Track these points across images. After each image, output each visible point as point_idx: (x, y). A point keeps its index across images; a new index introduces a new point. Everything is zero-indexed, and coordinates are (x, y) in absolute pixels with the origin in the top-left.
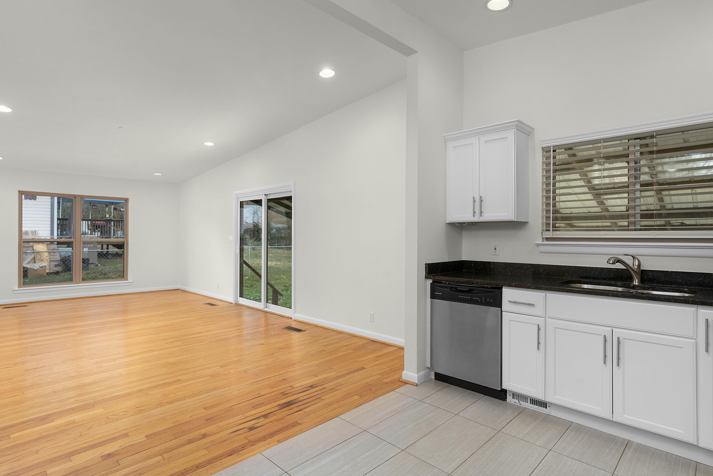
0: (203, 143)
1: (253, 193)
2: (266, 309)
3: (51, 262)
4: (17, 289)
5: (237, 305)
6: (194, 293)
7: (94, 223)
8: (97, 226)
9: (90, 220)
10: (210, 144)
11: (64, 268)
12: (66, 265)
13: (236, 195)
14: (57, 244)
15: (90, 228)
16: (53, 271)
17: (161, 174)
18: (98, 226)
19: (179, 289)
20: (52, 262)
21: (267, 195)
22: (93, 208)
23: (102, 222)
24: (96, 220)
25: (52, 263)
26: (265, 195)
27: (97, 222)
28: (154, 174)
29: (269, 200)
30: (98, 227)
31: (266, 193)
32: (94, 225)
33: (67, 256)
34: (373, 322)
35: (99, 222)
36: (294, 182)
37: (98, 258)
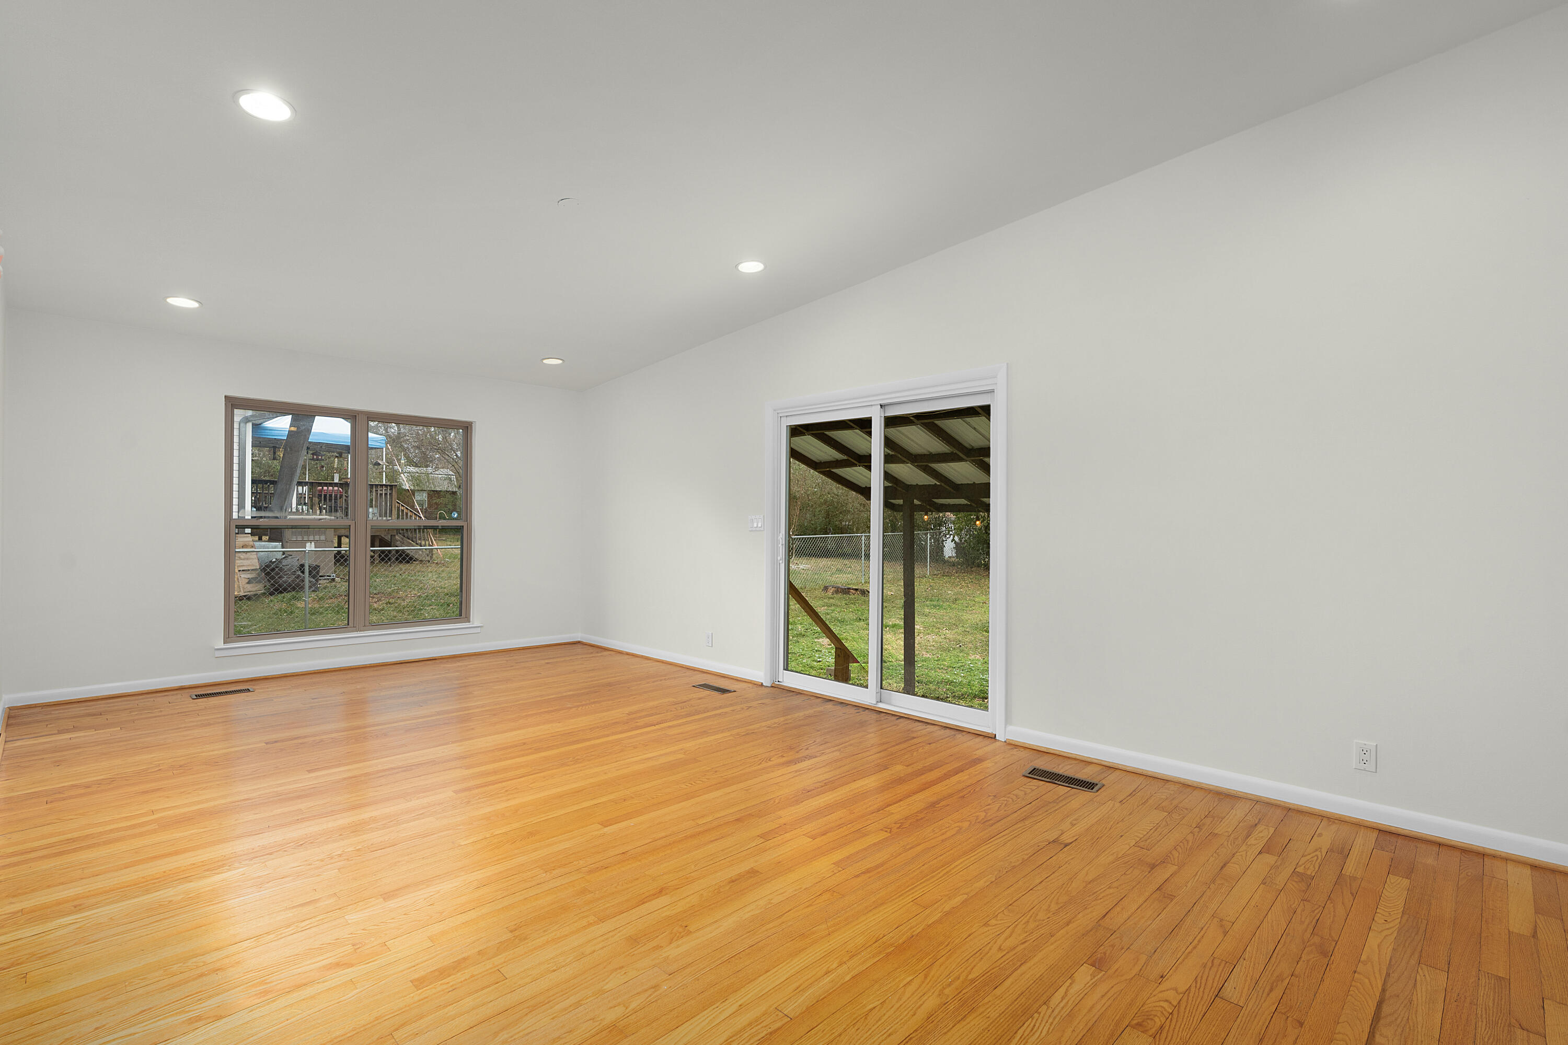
0: (737, 266)
1: (833, 404)
2: (881, 706)
3: (240, 573)
4: (222, 645)
5: (779, 690)
6: (628, 654)
7: (321, 491)
8: (325, 496)
9: (306, 484)
10: (751, 267)
11: (268, 585)
12: (273, 578)
13: (775, 410)
14: (252, 534)
15: (307, 502)
16: (246, 594)
17: (560, 362)
18: (328, 496)
19: (579, 642)
20: (244, 572)
21: (884, 405)
22: (313, 459)
23: (336, 488)
24: (324, 483)
25: (242, 576)
26: (881, 406)
27: (325, 488)
28: (545, 361)
29: (891, 422)
30: (328, 499)
31: (882, 402)
32: (321, 496)
33: (274, 560)
34: (1376, 772)
35: (331, 488)
36: (1007, 364)
37: (335, 564)
